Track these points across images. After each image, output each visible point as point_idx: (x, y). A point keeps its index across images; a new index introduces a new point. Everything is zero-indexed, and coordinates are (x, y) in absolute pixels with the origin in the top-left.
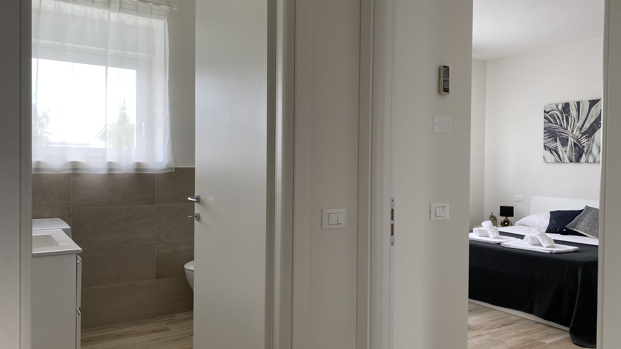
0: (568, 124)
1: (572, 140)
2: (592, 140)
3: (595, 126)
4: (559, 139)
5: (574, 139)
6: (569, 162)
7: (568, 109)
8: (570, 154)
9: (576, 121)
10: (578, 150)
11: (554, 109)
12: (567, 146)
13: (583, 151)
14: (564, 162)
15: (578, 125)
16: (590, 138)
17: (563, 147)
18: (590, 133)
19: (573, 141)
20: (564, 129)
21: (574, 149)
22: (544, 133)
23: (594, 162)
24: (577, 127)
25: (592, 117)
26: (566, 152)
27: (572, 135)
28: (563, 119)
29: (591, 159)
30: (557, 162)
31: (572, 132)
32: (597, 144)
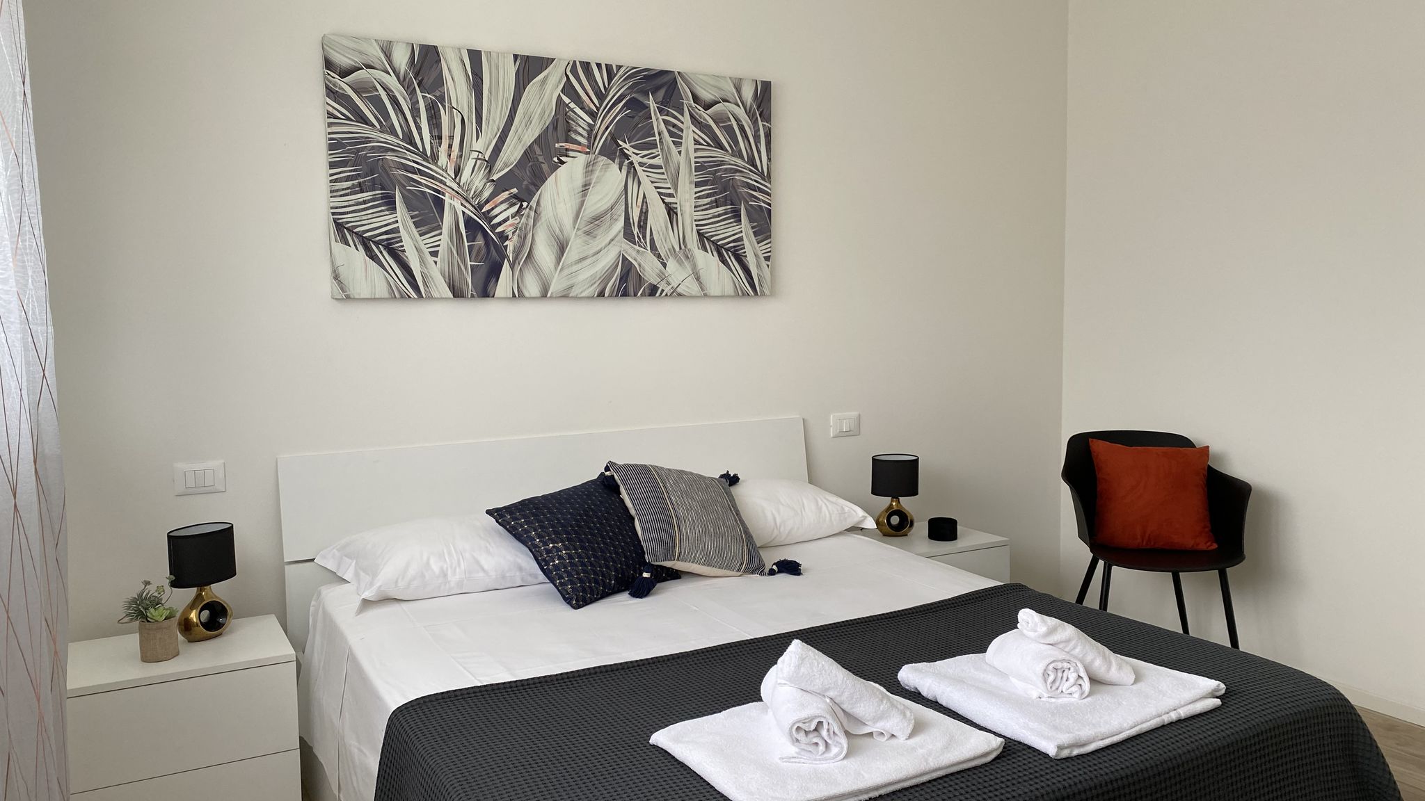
0: (440, 138)
1: (460, 209)
2: (532, 213)
3: (541, 159)
4: (406, 200)
5: (467, 205)
6: (451, 296)
7: (434, 75)
8: (451, 264)
9: (472, 126)
10: (484, 250)
11: (376, 60)
12: (440, 227)
13: (503, 256)
14: (430, 297)
15: (478, 145)
16: (525, 204)
17: (421, 235)
18: (525, 183)
19: (464, 213)
20: (423, 154)
21: (466, 244)
22: (332, 165)
23: (544, 295)
24: (475, 155)
25: (530, 121)
26: (435, 254)
27: (455, 186)
28: (415, 112)
29: (532, 287)
30: (397, 296)
31: (458, 171)
32: (550, 228)
